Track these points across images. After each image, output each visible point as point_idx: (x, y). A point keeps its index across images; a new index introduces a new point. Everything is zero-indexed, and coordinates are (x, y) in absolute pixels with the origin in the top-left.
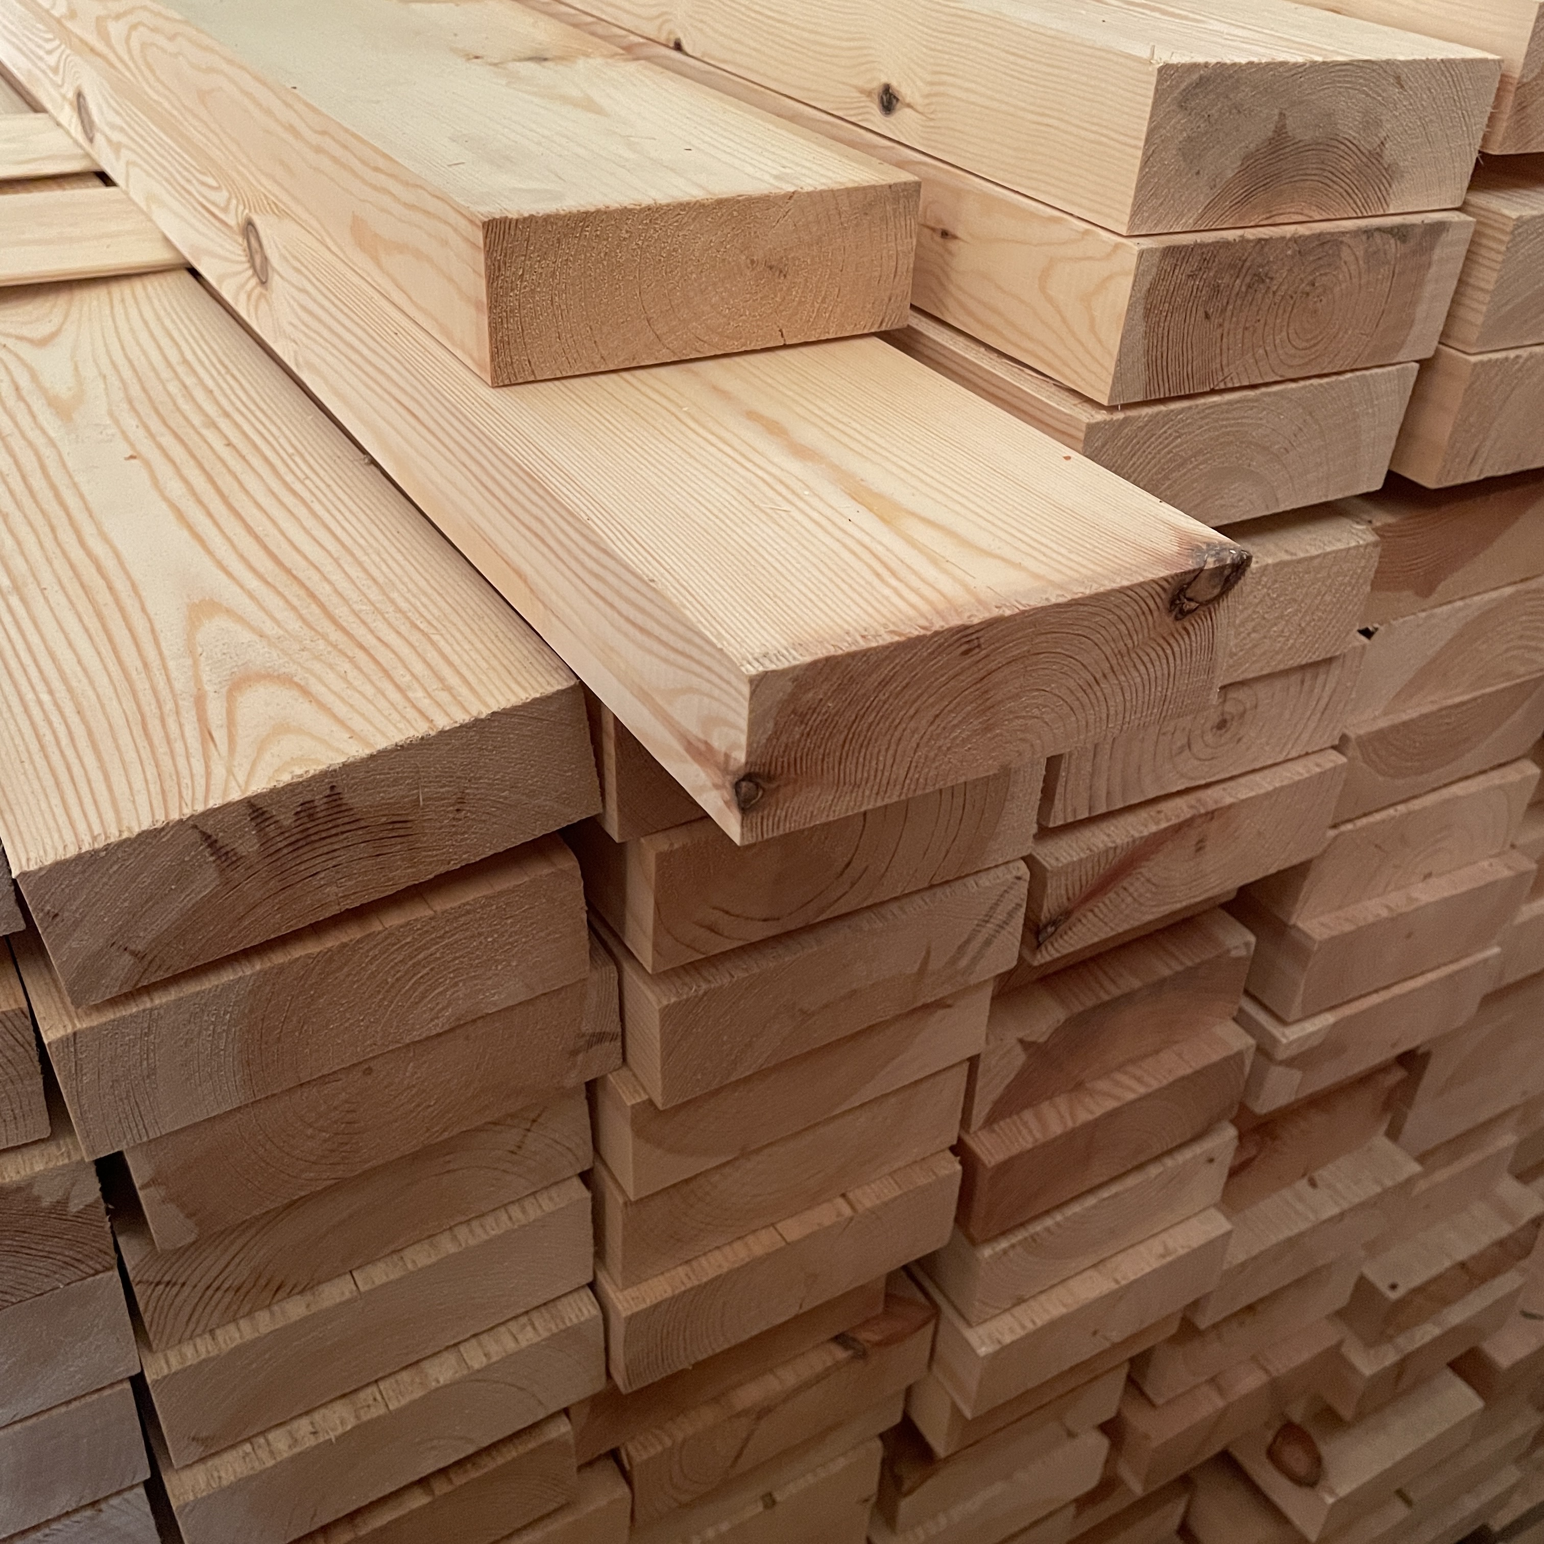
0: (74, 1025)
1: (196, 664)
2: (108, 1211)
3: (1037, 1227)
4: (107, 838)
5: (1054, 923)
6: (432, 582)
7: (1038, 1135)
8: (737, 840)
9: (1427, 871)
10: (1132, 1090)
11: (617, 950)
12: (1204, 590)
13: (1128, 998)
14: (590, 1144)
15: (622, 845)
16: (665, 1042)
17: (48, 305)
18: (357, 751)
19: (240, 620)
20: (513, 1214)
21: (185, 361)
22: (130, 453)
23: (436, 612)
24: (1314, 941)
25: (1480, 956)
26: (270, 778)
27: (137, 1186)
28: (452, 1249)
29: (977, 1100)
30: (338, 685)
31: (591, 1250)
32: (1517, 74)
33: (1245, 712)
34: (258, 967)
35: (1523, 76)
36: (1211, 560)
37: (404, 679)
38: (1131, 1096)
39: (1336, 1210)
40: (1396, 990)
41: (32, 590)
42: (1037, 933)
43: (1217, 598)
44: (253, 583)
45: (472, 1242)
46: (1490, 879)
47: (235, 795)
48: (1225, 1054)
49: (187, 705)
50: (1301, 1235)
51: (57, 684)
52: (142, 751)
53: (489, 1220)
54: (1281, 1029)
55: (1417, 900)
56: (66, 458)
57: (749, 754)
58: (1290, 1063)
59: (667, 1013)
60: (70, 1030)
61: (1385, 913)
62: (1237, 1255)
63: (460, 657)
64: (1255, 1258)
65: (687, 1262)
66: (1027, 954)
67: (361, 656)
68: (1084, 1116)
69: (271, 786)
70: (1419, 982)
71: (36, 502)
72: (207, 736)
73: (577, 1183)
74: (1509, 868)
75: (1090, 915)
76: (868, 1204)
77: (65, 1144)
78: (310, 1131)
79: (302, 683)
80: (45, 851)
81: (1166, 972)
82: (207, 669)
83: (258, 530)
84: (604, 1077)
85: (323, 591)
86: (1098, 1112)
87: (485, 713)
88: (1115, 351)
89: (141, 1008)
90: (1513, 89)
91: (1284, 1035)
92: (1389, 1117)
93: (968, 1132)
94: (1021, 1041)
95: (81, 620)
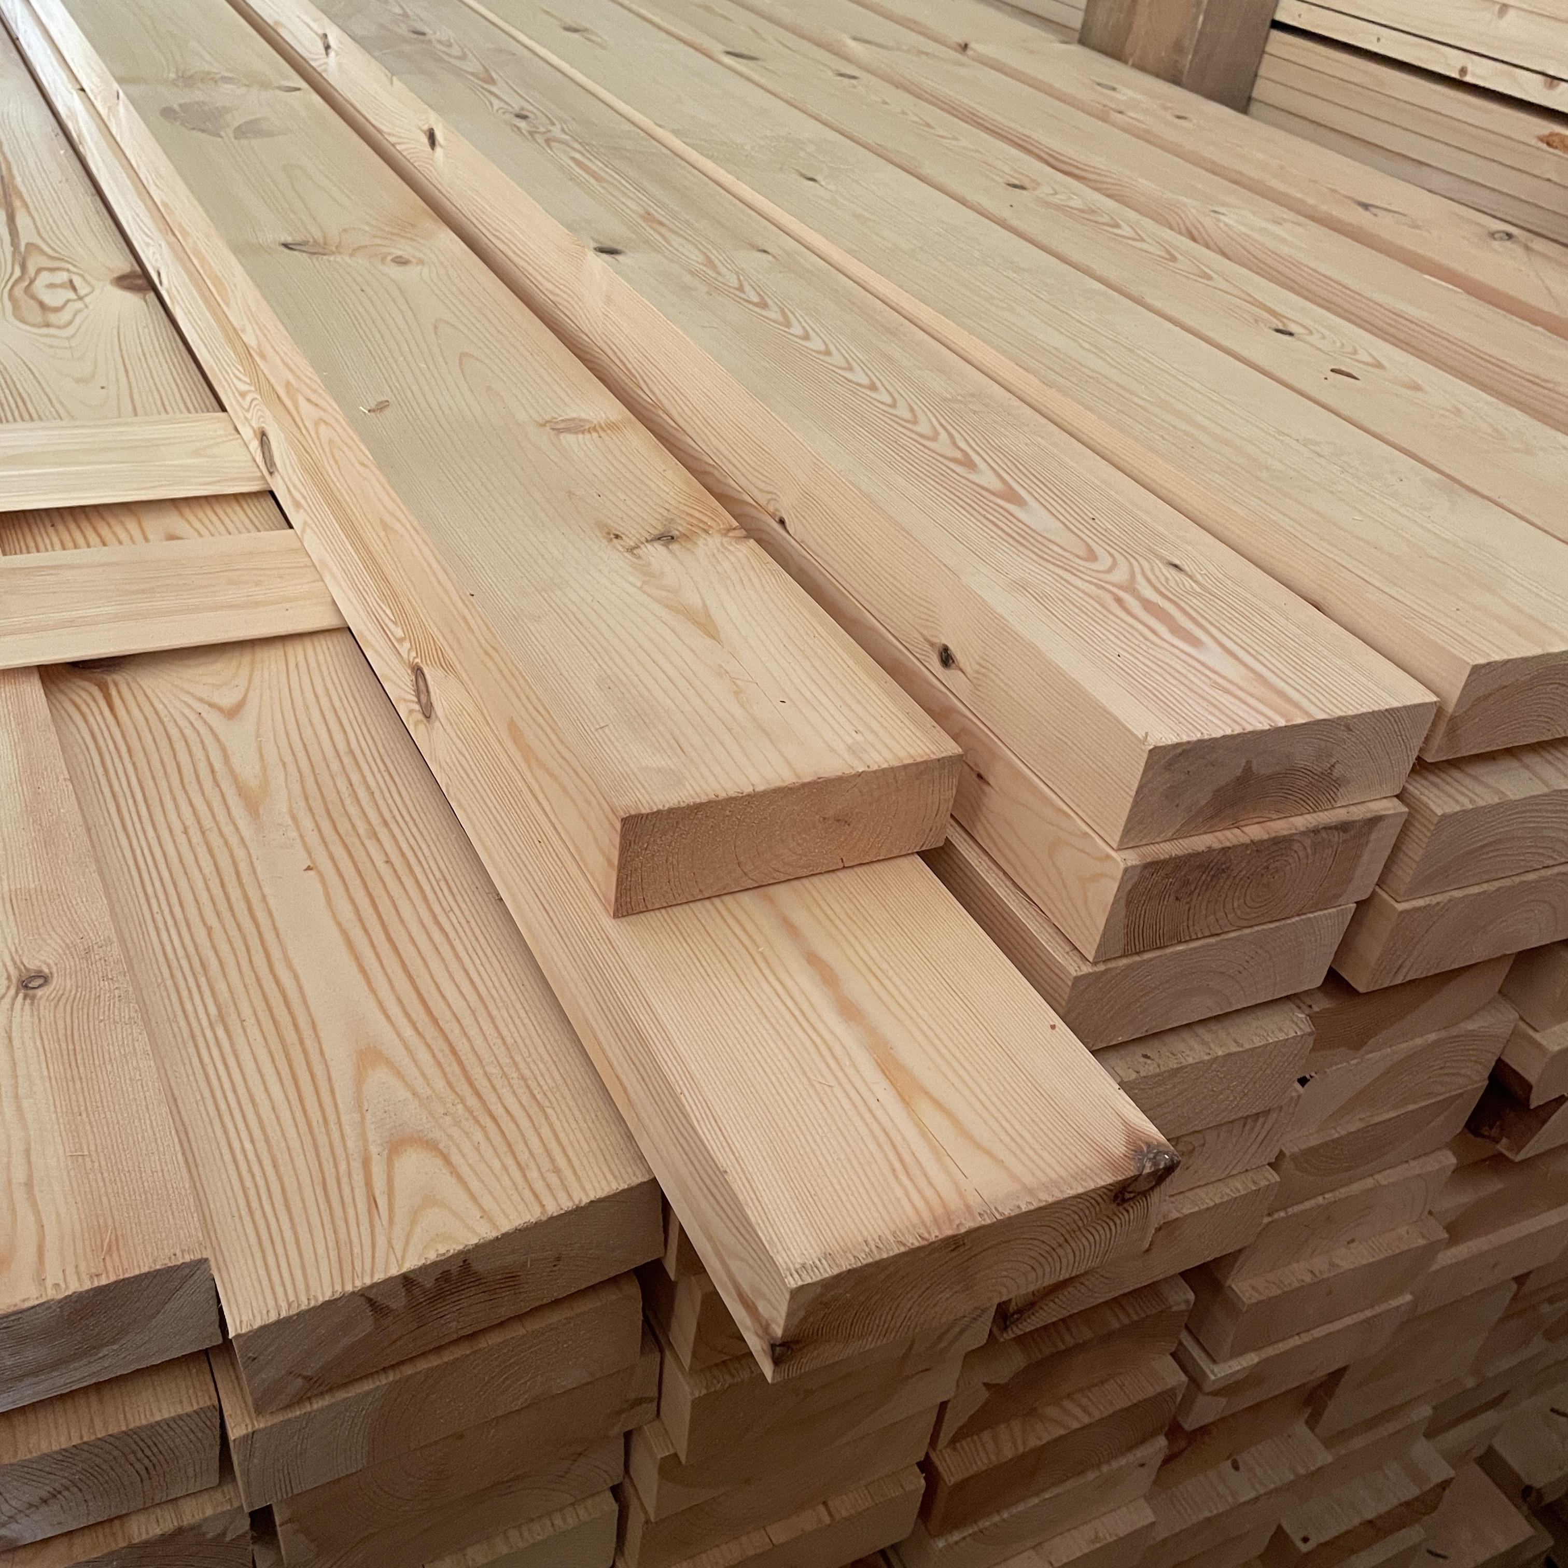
0: (253, 1425)
1: (363, 1118)
2: (253, 1537)
3: (985, 1523)
4: (299, 1305)
5: (1020, 1311)
6: (549, 1047)
7: (993, 1457)
8: (769, 1380)
9: (1349, 1239)
10: (1077, 1419)
11: (663, 1341)
12: (1143, 1186)
13: (1082, 1347)
14: (622, 1467)
15: (676, 1283)
16: (692, 1421)
17: (234, 663)
18: (485, 1232)
19: (398, 1074)
20: (556, 1522)
21: (351, 752)
22: (308, 863)
23: (552, 1084)
24: (1244, 1303)
25: (1394, 1303)
26: (421, 1256)
27: (278, 1523)
28: (504, 1550)
29: (944, 1428)
30: (473, 1157)
31: (614, 1545)
32: (1450, 709)
33: (1194, 1149)
34: (391, 1378)
35: (1455, 712)
36: (1148, 1165)
37: (524, 1156)
38: (1075, 1425)
39: (1253, 1495)
40: (1317, 1333)
41: (233, 1020)
42: (1005, 1320)
43: (1152, 1189)
44: (408, 1032)
45: (521, 1545)
46: (1404, 1247)
47: (394, 1271)
48: (1159, 1390)
49: (356, 1165)
50: (1220, 1515)
51: (257, 1133)
52: (323, 1214)
53: (536, 1527)
54: (1211, 1366)
55: (1338, 1266)
56: (256, 863)
57: (785, 1331)
58: (1215, 1394)
59: (696, 1403)
60: (250, 1430)
61: (1308, 1279)
62: (1162, 1533)
63: (568, 1136)
64: (1177, 1534)
65: (691, 1557)
66: (996, 1331)
67: (490, 1126)
68: (1033, 1442)
69: (420, 1264)
70: (1338, 1325)
71: (234, 916)
72: (372, 1201)
73: (609, 1495)
74: (1424, 1237)
75: (1051, 1304)
76: (844, 1514)
77: (229, 1488)
78: (411, 1479)
79: (445, 1151)
80: (254, 1316)
81: (1116, 1325)
82: (373, 1127)
83: (412, 969)
84: (640, 1429)
85: (463, 1047)
86: (1046, 1438)
87: (585, 1201)
88: (1102, 928)
89: (304, 1411)
90: (1446, 720)
91: (1212, 1372)
92: (1309, 1410)
93: (934, 1450)
94: (985, 1384)
95: (273, 1061)
